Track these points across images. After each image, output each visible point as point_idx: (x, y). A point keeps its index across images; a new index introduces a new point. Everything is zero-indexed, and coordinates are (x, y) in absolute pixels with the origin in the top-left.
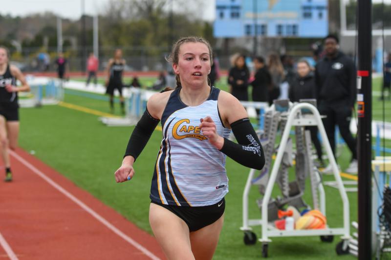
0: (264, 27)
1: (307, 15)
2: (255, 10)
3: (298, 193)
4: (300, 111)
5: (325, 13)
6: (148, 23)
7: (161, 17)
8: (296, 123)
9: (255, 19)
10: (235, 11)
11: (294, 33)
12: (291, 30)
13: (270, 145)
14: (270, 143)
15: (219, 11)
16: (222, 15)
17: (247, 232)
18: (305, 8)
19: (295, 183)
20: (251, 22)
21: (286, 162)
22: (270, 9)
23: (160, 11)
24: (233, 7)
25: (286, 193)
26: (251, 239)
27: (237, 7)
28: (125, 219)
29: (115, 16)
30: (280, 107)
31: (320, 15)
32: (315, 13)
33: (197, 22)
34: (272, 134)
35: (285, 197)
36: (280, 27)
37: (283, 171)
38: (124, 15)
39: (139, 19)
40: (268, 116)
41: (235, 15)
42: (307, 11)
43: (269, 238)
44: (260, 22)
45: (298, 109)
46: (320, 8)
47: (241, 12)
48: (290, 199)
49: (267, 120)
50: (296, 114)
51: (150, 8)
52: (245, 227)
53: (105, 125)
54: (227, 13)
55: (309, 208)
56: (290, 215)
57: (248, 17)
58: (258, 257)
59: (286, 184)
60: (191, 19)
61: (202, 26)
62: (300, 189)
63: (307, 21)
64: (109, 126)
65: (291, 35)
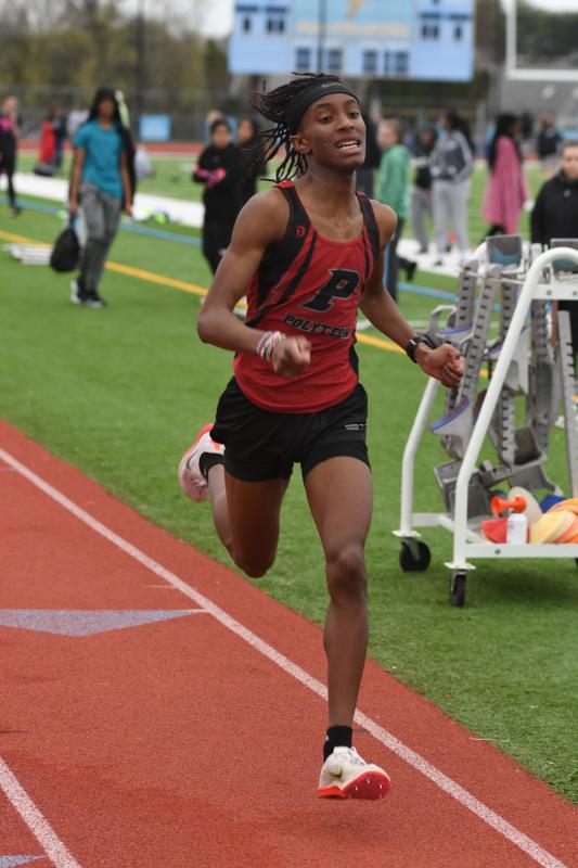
0: (336, 54)
1: (430, 32)
2: (323, 18)
3: (534, 456)
4: (550, 265)
5: (468, 29)
6: (86, 38)
7: (117, 25)
8: (541, 293)
9: (322, 36)
10: (276, 17)
11: (402, 68)
12: (393, 62)
13: (476, 342)
14: (477, 337)
15: (241, 17)
16: (247, 25)
17: (407, 542)
18: (426, 16)
19: (527, 432)
20: (311, 43)
21: (514, 386)
22: (351, 15)
23: (112, 12)
24: (271, 10)
25: (509, 455)
26: (416, 557)
27: (282, 10)
28: (109, 493)
29: (14, 19)
30: (498, 254)
31: (458, 33)
32: (447, 28)
33: (190, 39)
34: (481, 317)
35: (505, 463)
36: (370, 56)
37: (505, 404)
38: (33, 18)
39: (65, 27)
40: (470, 273)
41: (276, 26)
42: (431, 23)
43: (469, 560)
44: (330, 44)
45: (548, 261)
46: (457, 17)
47: (289, 20)
48: (516, 469)
49: (467, 283)
50: (541, 274)
51: (91, 7)
52: (403, 531)
53: (18, 260)
54: (259, 21)
55: (559, 492)
56: (520, 508)
57: (303, 32)
58: (440, 603)
59: (509, 435)
60: (174, 31)
61: (201, 48)
62: (539, 448)
63: (429, 43)
64: (25, 263)
65: (392, 74)
